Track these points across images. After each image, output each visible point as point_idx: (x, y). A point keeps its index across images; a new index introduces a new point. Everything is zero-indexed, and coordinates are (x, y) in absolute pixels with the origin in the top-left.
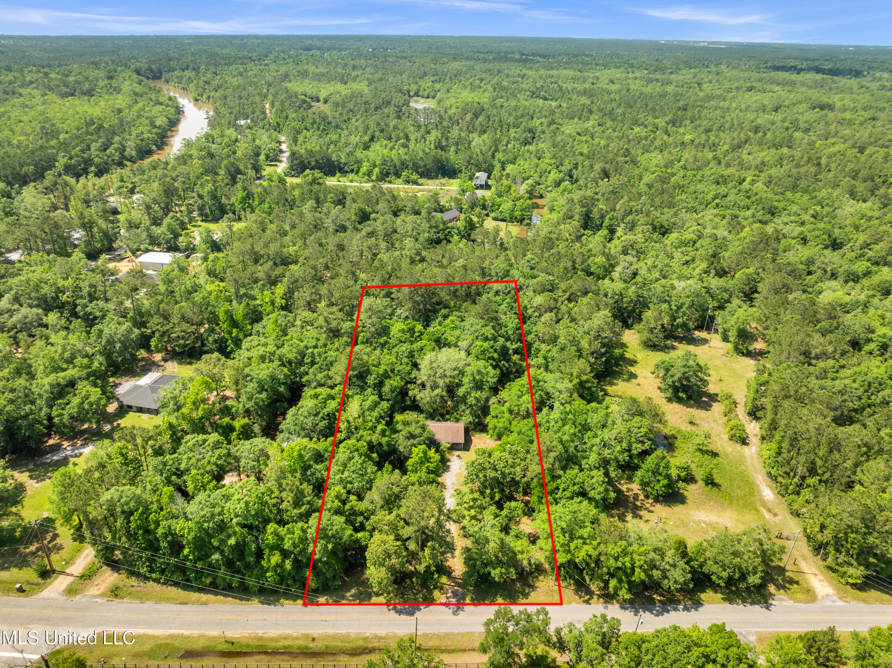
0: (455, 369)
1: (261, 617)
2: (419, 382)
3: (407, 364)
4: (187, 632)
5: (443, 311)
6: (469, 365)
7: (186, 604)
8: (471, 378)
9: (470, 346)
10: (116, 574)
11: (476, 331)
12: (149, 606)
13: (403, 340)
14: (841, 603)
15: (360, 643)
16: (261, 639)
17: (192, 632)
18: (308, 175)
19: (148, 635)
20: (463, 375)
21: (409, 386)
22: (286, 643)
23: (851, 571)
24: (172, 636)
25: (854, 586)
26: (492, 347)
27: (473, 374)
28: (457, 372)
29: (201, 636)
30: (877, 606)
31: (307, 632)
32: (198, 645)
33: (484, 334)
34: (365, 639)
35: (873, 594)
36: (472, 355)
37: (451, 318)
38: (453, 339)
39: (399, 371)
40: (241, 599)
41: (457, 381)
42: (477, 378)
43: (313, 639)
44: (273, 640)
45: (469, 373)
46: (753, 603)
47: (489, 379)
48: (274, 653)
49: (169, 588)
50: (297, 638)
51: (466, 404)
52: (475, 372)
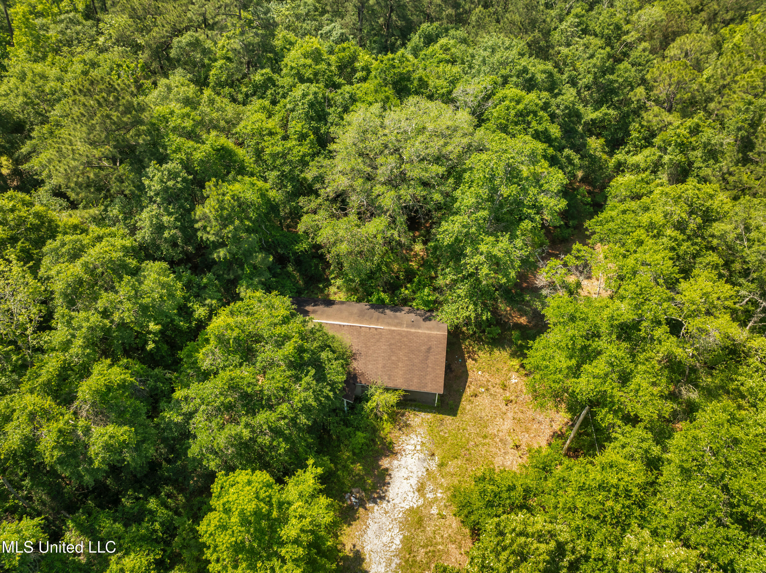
0: (438, 160)
2: (330, 191)
3: (302, 137)
5: (424, 26)
6: (481, 149)
8: (484, 192)
9: (488, 97)
11: (504, 64)
13: (308, 74)
20: (459, 180)
21: (302, 200)
26: (546, 107)
27: (492, 178)
28: (441, 170)
33: (525, 70)
36: (491, 124)
37: (443, 41)
38: (440, 82)
39: (275, 156)
41: (437, 197)
42: (505, 191)
45: (478, 175)
47: (543, 199)
51: (458, 269)
52: (501, 172)
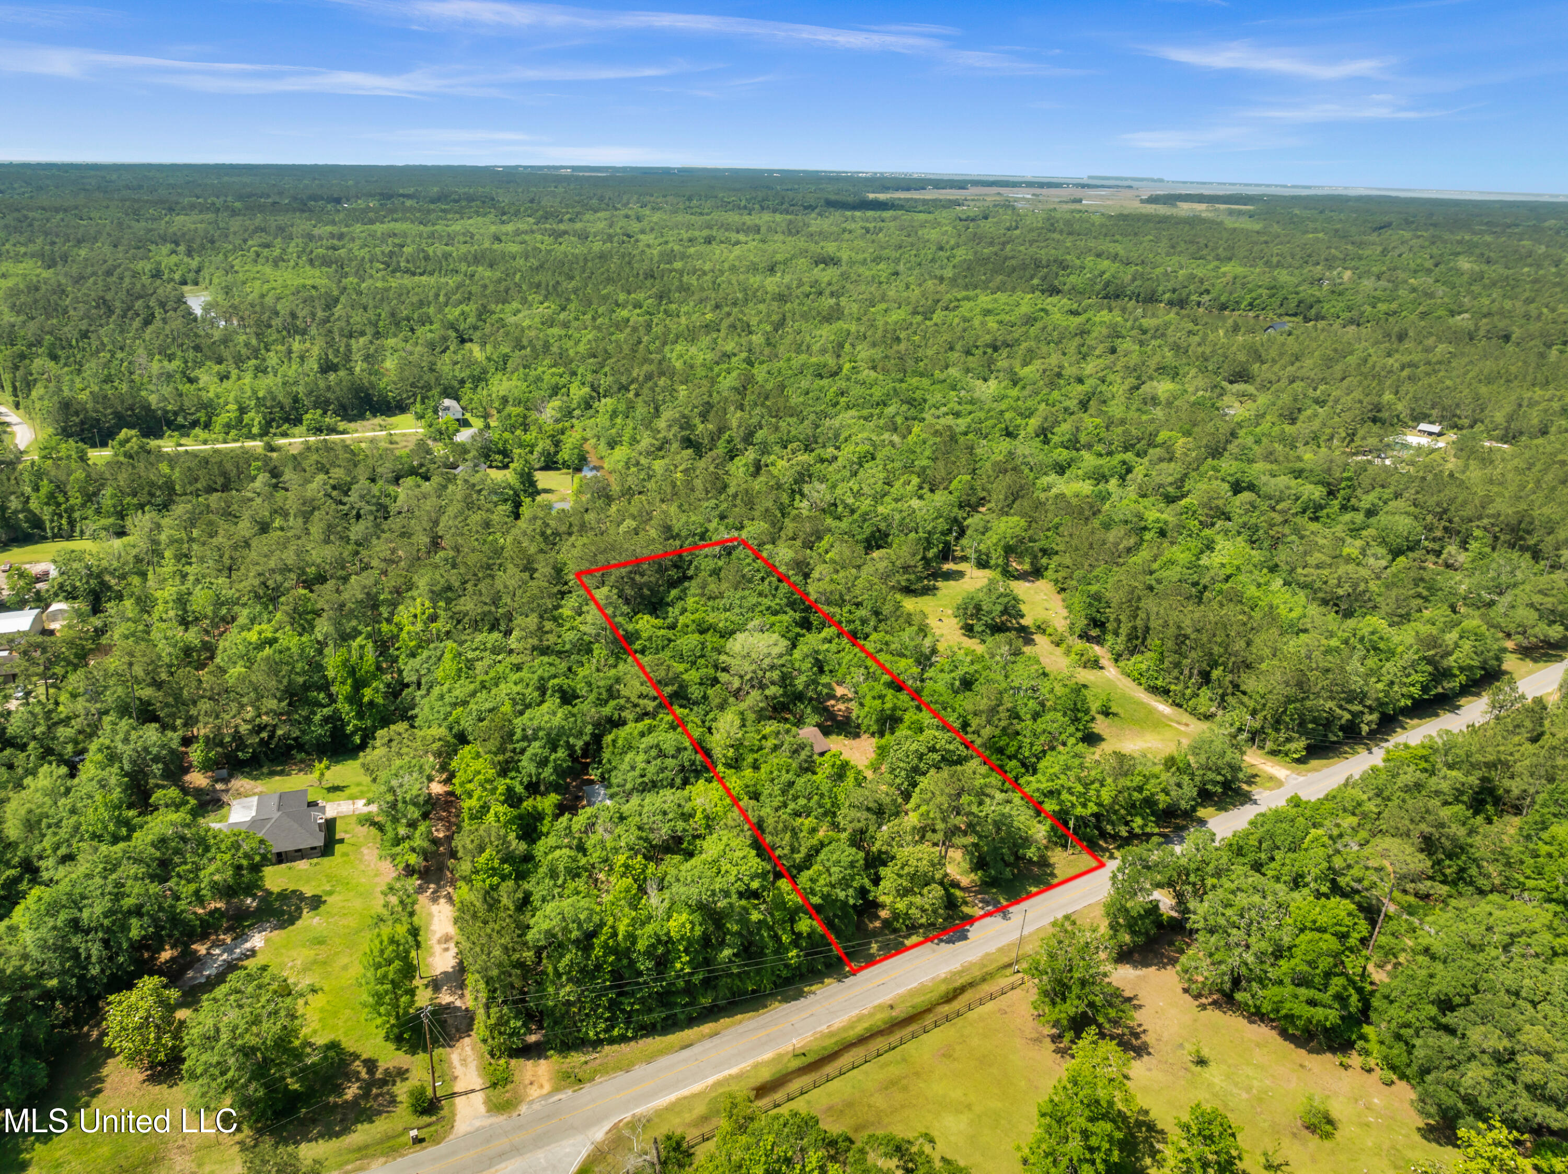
1: (804, 1015)
4: (734, 1071)
7: (691, 1045)
10: (542, 1061)
12: (640, 1070)
14: (1301, 779)
15: (943, 988)
16: (831, 1034)
17: (742, 1066)
18: (128, 440)
19: (685, 1098)
22: (866, 1025)
23: (1292, 746)
24: (718, 1084)
25: (1299, 761)
29: (756, 1066)
30: (1326, 771)
31: (876, 1003)
32: (765, 1075)
34: (944, 980)
35: (1314, 763)
40: (757, 1010)
43: (892, 1007)
44: (844, 1029)
46: (1242, 804)
48: (862, 1040)
49: (641, 1042)
50: (871, 1015)
